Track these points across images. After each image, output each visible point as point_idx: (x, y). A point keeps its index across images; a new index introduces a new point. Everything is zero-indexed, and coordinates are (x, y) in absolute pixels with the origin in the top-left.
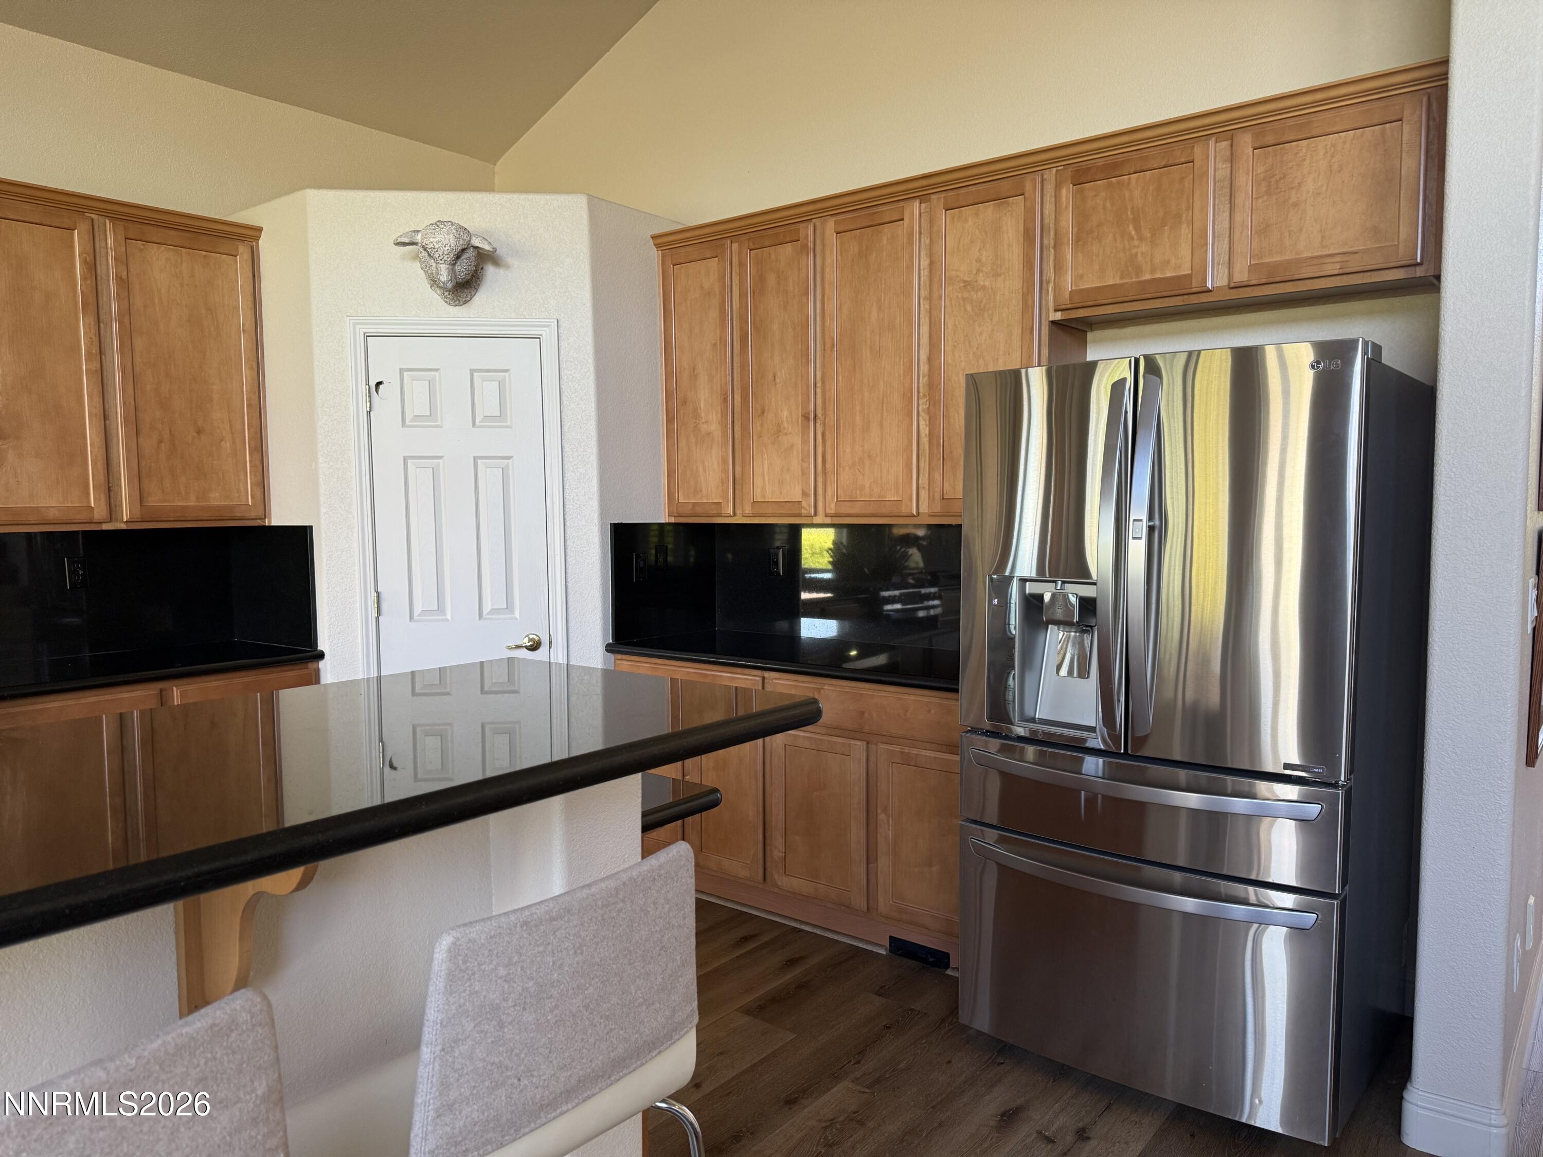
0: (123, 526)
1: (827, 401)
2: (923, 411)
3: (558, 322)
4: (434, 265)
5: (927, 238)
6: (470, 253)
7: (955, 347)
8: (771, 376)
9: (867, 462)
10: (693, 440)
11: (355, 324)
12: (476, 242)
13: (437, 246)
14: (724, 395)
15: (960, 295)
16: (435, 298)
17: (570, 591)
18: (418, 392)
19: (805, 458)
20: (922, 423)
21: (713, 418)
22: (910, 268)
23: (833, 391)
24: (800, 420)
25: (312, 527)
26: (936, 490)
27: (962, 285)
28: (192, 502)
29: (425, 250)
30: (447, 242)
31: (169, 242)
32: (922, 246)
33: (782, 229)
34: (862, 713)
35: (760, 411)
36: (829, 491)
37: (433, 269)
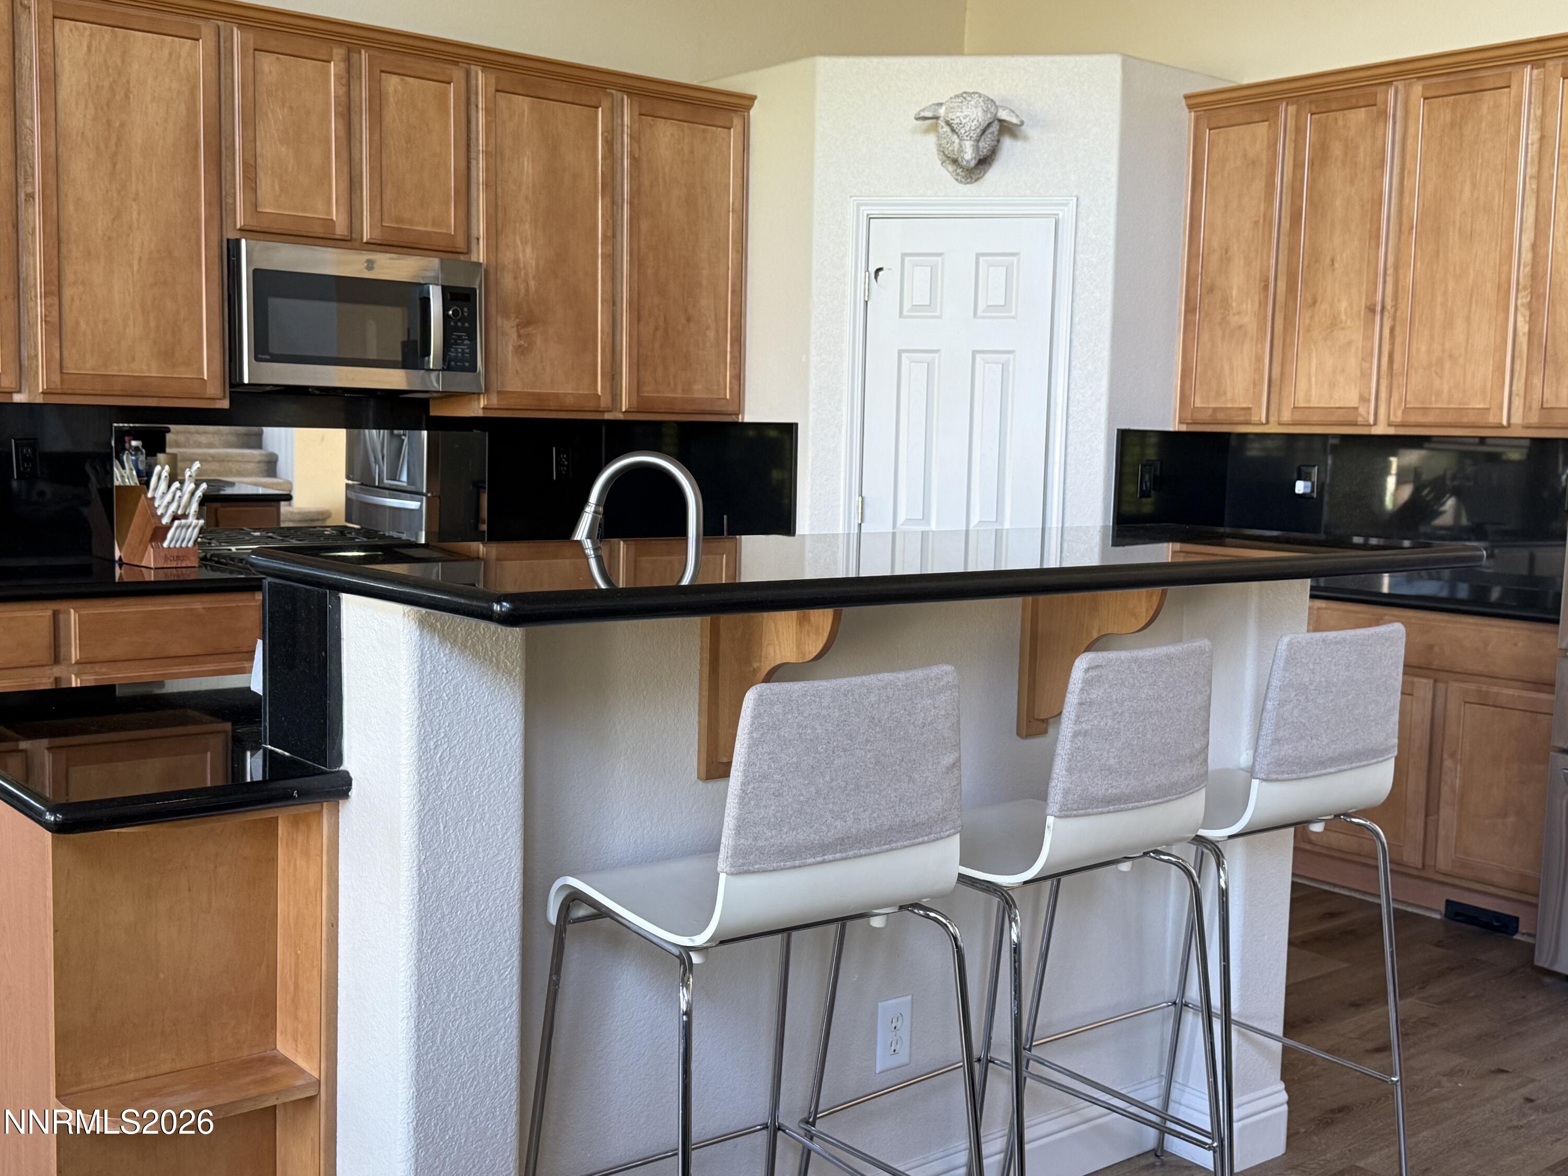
0: (620, 416)
1: (1400, 291)
2: (1523, 305)
3: (1077, 199)
4: (957, 141)
5: (1539, 108)
6: (995, 128)
8: (1328, 259)
9: (1447, 365)
10: (1219, 333)
11: (858, 206)
12: (1003, 115)
13: (964, 121)
14: (1264, 282)
16: (946, 174)
17: (1067, 504)
18: (920, 276)
19: (1366, 357)
20: (1522, 319)
21: (1247, 308)
22: (1515, 141)
23: (1408, 280)
24: (1362, 312)
25: (796, 424)
26: (1536, 397)
28: (679, 395)
29: (948, 124)
30: (975, 116)
31: (675, 117)
32: (1532, 118)
33: (1352, 92)
34: (1431, 647)
35: (1310, 301)
36: (1395, 396)
37: (956, 145)
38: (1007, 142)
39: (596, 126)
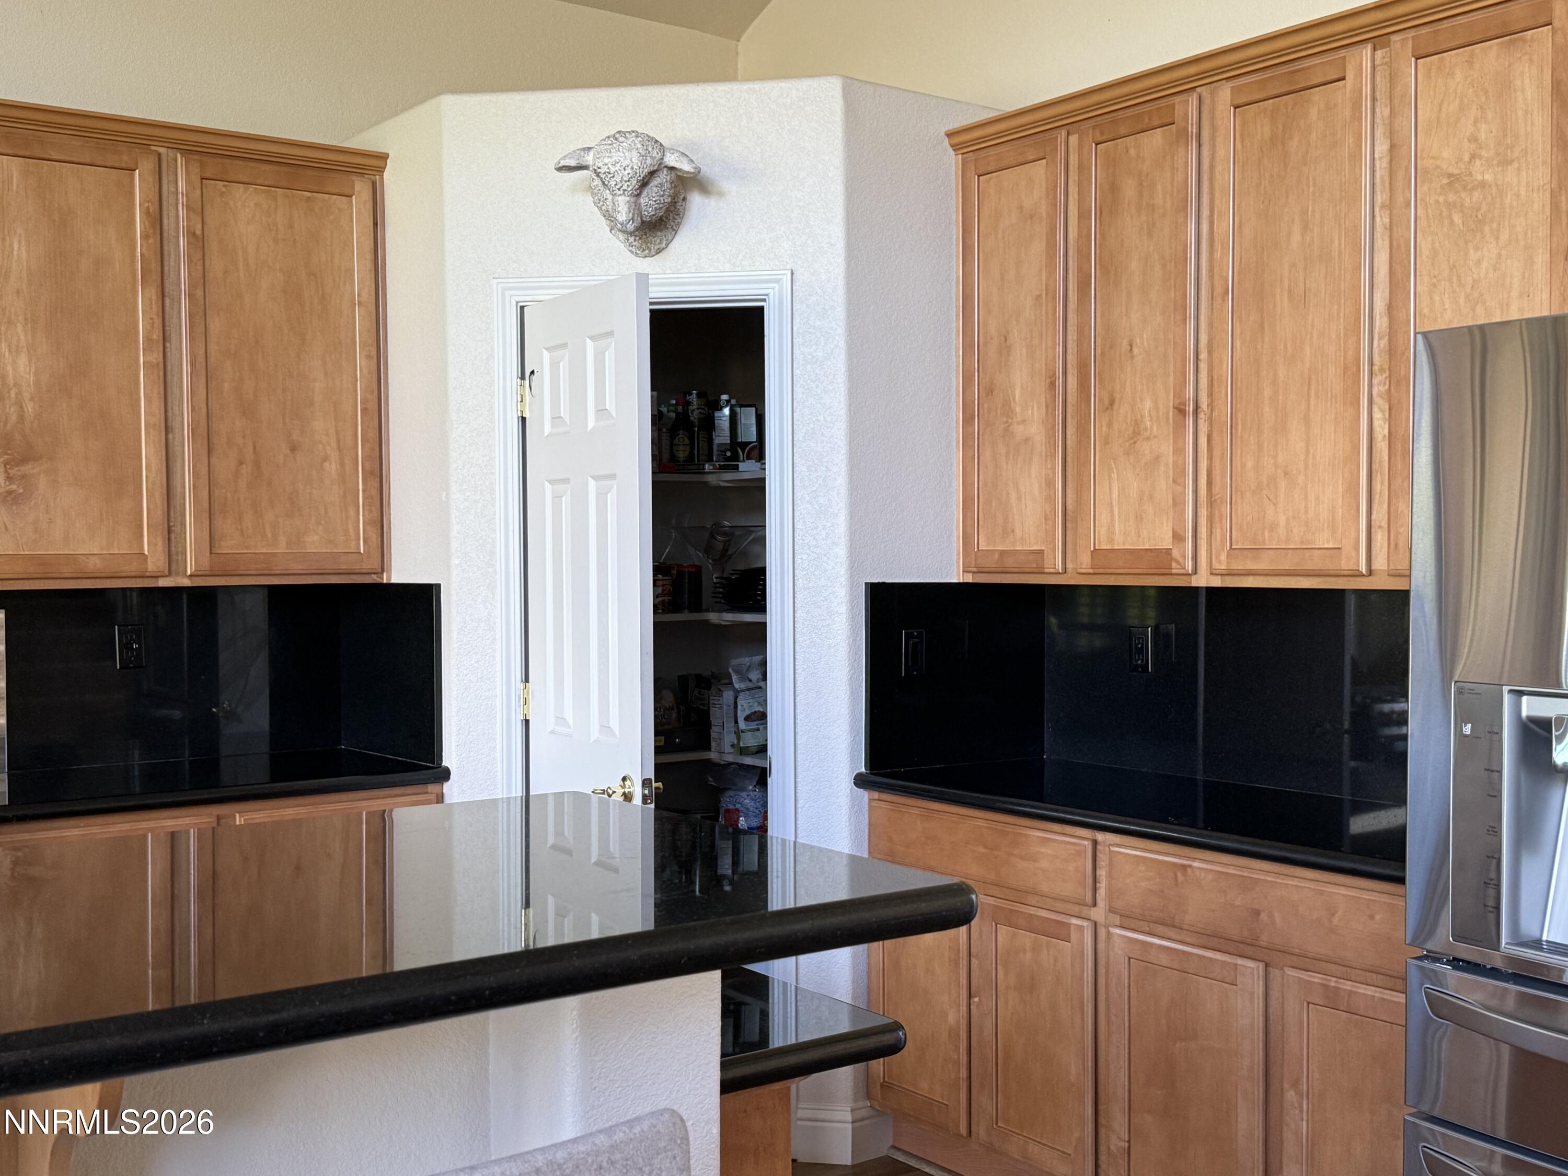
0: (186, 582)
1: (1215, 383)
2: (1380, 396)
3: (792, 274)
4: (610, 197)
5: (1386, 106)
6: (663, 177)
7: (1435, 286)
8: (1125, 344)
9: (1282, 485)
10: (1002, 449)
11: (504, 289)
12: (671, 160)
13: (613, 169)
14: (1050, 377)
15: (1441, 199)
19: (1178, 478)
20: (1377, 415)
21: (1033, 414)
22: (1355, 156)
23: (1225, 366)
24: (1171, 415)
25: (438, 586)
26: (1401, 530)
27: (1445, 181)
28: (281, 548)
29: (598, 175)
30: (627, 162)
31: (260, 181)
32: (1378, 120)
33: (1147, 107)
34: (1257, 913)
35: (1106, 402)
36: (1217, 532)
37: (609, 203)
38: (696, 201)
39: (132, 194)
